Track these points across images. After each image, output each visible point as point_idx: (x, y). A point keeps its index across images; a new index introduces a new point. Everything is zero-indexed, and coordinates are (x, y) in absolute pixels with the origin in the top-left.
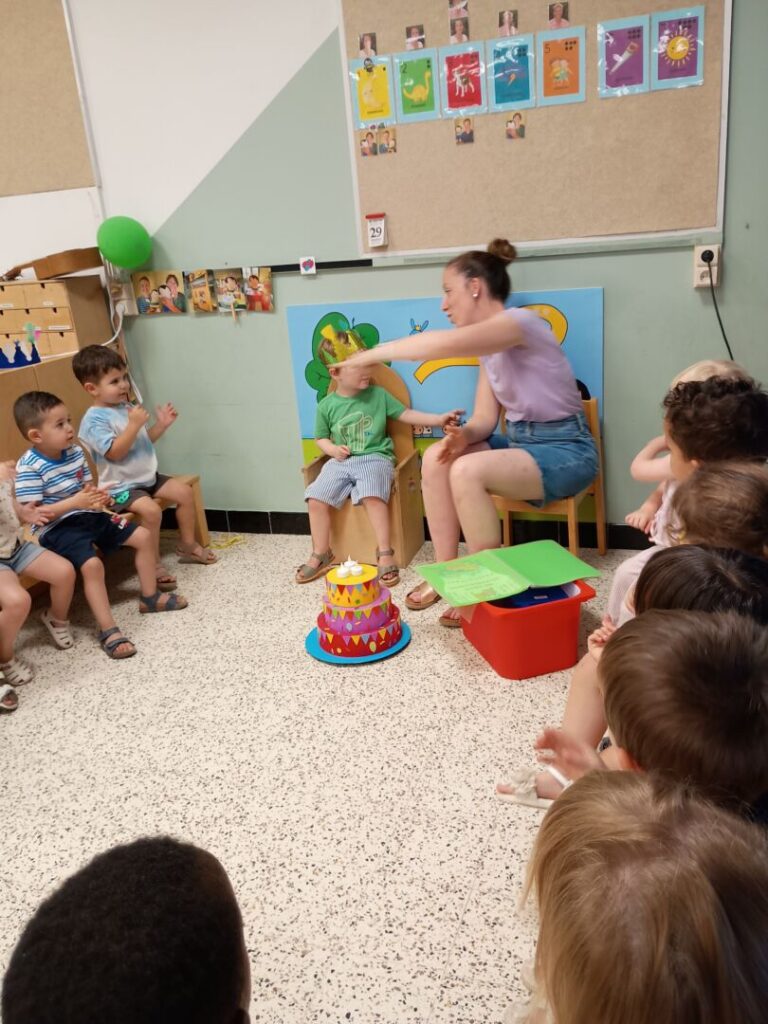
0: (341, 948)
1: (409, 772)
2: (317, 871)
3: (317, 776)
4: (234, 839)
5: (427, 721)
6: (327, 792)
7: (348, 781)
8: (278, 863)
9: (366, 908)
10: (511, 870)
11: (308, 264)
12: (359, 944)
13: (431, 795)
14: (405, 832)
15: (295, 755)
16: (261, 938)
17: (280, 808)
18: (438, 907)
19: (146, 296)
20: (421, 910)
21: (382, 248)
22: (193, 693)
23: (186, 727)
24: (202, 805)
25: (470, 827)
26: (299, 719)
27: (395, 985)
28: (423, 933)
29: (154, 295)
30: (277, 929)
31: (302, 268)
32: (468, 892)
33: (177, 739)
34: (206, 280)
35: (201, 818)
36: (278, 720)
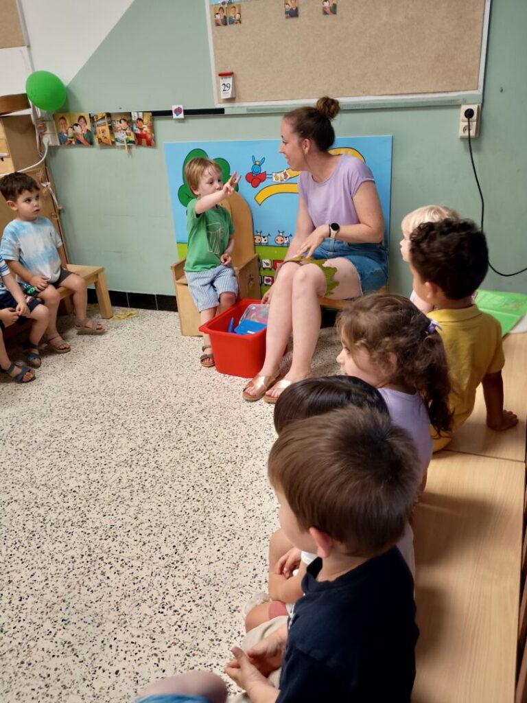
0: (125, 622)
1: (206, 494)
2: (124, 565)
3: (142, 494)
4: (73, 538)
5: (228, 457)
6: (146, 506)
7: (163, 499)
8: (98, 558)
9: (150, 594)
10: (257, 571)
11: (178, 111)
12: (139, 620)
13: (216, 513)
14: (192, 539)
15: (131, 478)
16: (73, 611)
17: (110, 517)
18: (199, 595)
19: (64, 131)
20: (187, 598)
21: (231, 100)
22: (74, 429)
23: (62, 453)
24: (58, 511)
25: (237, 537)
26: (141, 451)
27: (154, 652)
28: (185, 615)
29: (70, 130)
30: (86, 605)
31: (174, 113)
32: (223, 586)
33: (54, 461)
34: (106, 120)
35: (56, 521)
36: (126, 450)
